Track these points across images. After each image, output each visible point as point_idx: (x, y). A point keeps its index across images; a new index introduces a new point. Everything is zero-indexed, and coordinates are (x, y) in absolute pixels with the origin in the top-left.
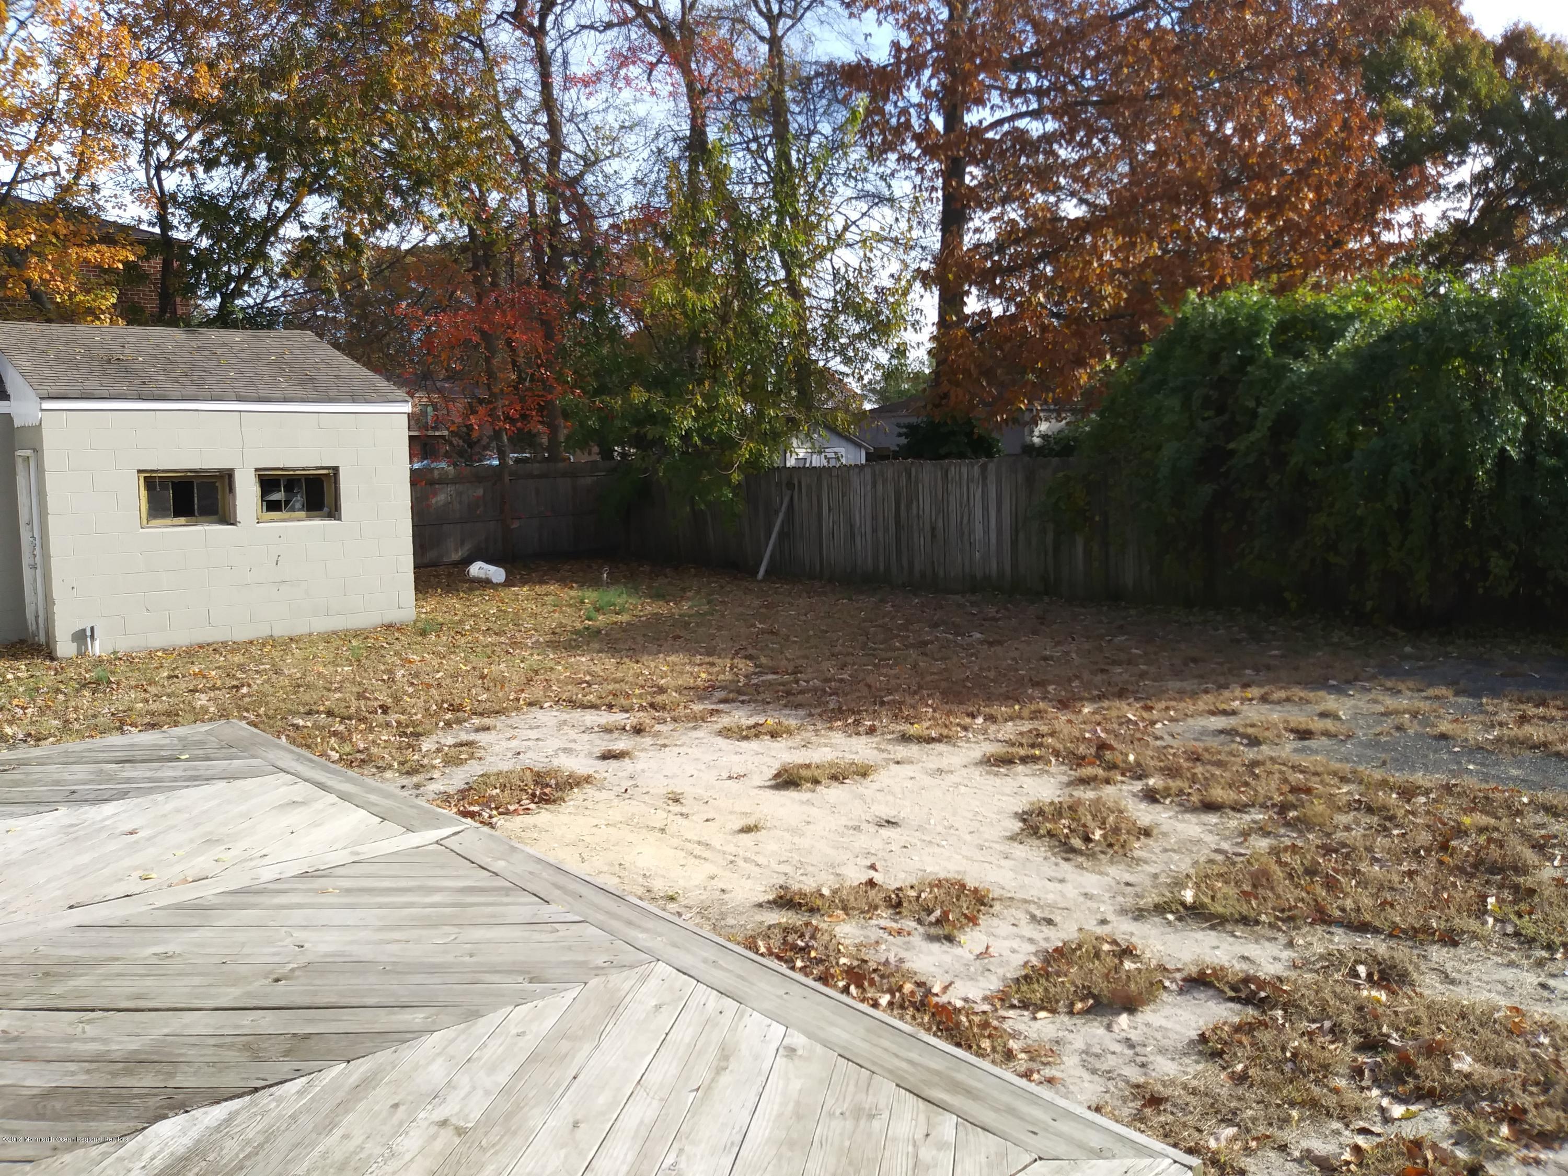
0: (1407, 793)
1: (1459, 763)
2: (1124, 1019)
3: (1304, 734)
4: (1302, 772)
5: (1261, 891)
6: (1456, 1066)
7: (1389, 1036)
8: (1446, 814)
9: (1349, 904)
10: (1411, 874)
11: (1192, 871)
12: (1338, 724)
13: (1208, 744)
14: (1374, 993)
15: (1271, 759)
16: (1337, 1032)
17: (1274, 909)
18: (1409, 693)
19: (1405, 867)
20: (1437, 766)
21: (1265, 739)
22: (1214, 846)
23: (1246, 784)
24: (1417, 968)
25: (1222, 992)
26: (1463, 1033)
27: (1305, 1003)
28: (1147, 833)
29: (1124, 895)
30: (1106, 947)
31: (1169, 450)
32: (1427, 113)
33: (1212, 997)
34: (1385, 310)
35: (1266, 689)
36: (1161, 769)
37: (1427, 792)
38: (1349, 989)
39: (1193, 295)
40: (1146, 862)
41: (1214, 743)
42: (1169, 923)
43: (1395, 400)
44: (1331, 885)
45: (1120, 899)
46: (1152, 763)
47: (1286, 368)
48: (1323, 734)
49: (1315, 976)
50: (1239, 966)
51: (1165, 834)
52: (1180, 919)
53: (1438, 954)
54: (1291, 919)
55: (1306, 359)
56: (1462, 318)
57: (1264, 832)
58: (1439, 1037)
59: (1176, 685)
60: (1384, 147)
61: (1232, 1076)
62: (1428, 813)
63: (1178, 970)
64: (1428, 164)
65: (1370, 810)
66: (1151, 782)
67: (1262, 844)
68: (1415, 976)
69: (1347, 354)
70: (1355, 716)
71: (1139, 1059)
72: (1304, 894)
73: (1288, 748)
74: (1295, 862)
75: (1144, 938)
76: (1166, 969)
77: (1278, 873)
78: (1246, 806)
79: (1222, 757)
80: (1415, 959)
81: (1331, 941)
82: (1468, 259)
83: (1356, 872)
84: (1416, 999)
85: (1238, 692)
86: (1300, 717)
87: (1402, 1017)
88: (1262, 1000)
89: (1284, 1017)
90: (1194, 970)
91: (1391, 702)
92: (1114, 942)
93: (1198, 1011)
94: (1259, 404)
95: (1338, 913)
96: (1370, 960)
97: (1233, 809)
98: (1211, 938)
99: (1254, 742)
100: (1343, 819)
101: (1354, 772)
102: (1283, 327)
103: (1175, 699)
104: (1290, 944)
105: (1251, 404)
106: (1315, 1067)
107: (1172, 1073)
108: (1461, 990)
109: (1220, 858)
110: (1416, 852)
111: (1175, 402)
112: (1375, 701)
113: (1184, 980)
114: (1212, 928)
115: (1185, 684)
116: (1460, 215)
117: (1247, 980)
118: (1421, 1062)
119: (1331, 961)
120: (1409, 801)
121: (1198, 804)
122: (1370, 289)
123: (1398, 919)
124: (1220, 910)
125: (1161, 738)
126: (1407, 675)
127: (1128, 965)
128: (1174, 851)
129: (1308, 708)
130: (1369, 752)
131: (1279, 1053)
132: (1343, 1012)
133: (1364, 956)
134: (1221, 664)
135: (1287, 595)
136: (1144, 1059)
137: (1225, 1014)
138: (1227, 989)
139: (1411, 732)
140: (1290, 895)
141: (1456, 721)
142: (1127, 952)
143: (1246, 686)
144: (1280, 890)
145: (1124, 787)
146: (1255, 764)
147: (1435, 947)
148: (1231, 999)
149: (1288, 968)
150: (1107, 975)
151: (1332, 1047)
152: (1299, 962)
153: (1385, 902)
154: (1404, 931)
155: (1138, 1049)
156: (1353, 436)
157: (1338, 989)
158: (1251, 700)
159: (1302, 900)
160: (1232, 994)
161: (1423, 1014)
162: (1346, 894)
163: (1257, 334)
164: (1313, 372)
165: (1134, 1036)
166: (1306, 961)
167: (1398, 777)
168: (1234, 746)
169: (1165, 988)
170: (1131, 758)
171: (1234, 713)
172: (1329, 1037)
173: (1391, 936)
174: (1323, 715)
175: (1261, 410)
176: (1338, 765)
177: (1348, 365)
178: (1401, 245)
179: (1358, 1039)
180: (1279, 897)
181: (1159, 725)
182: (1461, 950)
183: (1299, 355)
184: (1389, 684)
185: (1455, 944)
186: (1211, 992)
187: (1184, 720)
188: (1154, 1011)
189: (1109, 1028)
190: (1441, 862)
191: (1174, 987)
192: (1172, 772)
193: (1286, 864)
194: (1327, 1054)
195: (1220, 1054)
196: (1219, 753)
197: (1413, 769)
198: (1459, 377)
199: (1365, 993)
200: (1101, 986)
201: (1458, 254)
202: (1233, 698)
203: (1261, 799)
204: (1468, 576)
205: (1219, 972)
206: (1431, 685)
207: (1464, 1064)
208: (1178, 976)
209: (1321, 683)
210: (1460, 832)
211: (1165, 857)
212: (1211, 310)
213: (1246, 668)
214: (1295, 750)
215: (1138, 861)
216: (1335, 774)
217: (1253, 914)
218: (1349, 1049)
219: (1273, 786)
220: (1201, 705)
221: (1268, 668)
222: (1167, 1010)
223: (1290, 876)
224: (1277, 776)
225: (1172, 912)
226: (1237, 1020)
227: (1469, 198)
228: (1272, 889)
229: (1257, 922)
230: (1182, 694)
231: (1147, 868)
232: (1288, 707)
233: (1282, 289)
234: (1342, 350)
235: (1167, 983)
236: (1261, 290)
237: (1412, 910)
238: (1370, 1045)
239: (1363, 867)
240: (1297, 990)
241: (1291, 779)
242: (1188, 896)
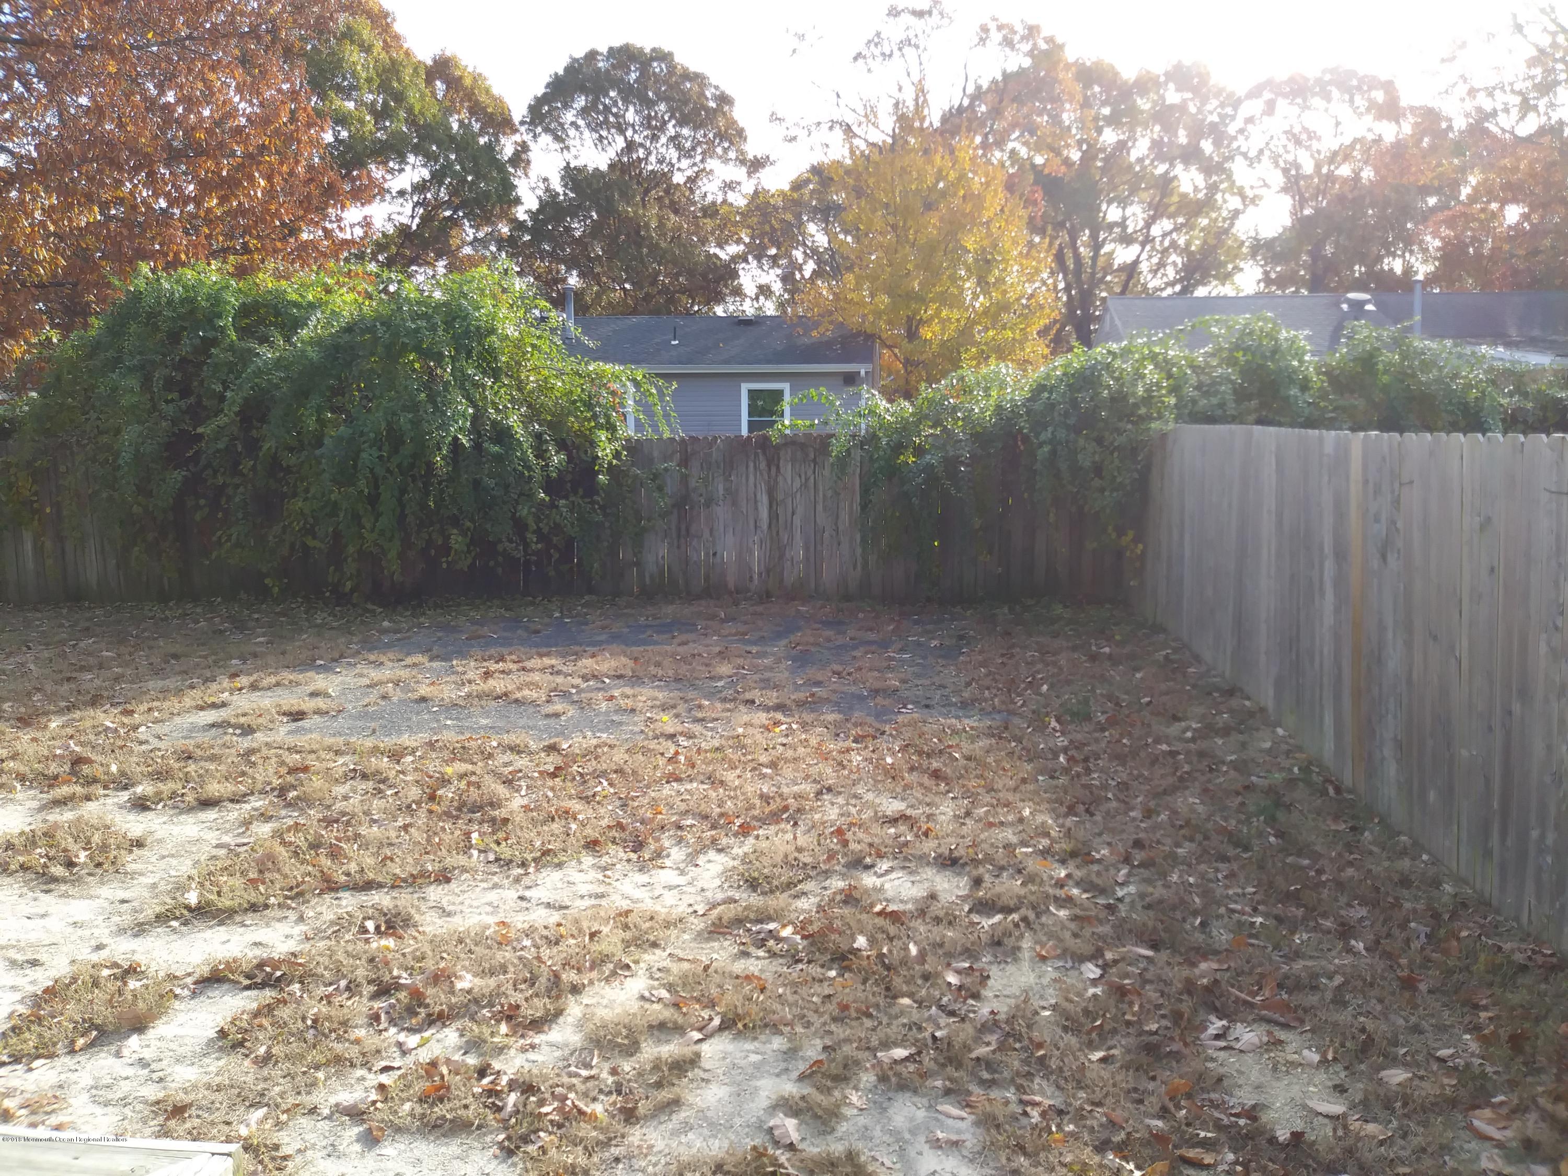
0: (396, 755)
1: (438, 721)
2: (134, 1041)
3: (297, 716)
4: (297, 752)
5: (268, 875)
6: (459, 985)
7: (399, 977)
8: (431, 768)
9: (353, 867)
10: (405, 828)
11: (194, 872)
12: (328, 701)
13: (199, 740)
14: (384, 942)
15: (267, 744)
16: (352, 989)
17: (282, 889)
18: (390, 664)
19: (400, 822)
20: (420, 727)
21: (258, 726)
22: (214, 842)
23: (243, 774)
24: (418, 910)
25: (238, 982)
26: (462, 956)
27: (320, 970)
28: (139, 844)
29: (120, 914)
30: (106, 972)
31: (130, 434)
32: (368, 118)
33: (228, 991)
34: (344, 302)
35: (255, 676)
36: (150, 774)
37: (413, 752)
38: (360, 945)
39: (145, 268)
40: (141, 874)
41: (205, 738)
42: (174, 930)
43: (359, 389)
44: (335, 854)
45: (116, 919)
46: (139, 769)
47: (252, 353)
48: (315, 713)
49: (327, 942)
50: (255, 953)
51: (160, 841)
52: (185, 923)
53: (434, 893)
54: (301, 894)
55: (272, 345)
56: (416, 316)
57: (265, 817)
58: (442, 965)
59: (154, 684)
60: (329, 144)
61: (256, 1061)
62: (416, 769)
63: (189, 975)
64: (373, 167)
65: (365, 776)
66: (139, 790)
67: (264, 830)
68: (417, 917)
69: (311, 342)
70: (343, 693)
71: (155, 1076)
72: (310, 868)
73: (282, 732)
74: (299, 840)
75: (148, 952)
76: (175, 977)
77: (282, 853)
78: (245, 795)
79: (216, 751)
80: (416, 903)
81: (339, 906)
82: (413, 261)
83: (357, 836)
84: (420, 937)
85: (226, 683)
86: (291, 700)
87: (409, 957)
88: (278, 979)
89: (302, 990)
90: (206, 971)
91: (375, 674)
92: (115, 965)
93: (214, 1009)
94: (226, 388)
95: (343, 878)
96: (376, 914)
97: (232, 801)
98: (221, 933)
99: (248, 730)
100: (340, 790)
101: (347, 744)
102: (245, 311)
103: (158, 699)
104: (301, 919)
105: (219, 388)
106: (335, 1026)
107: (193, 1078)
108: (457, 919)
109: (222, 852)
110: (409, 806)
111: (133, 382)
112: (361, 675)
113: (195, 983)
114: (221, 923)
115: (167, 682)
116: (406, 221)
117: (261, 965)
118: (430, 991)
119: (340, 925)
120: (398, 762)
121: (195, 803)
122: (330, 281)
123: (398, 871)
124: (228, 903)
125: (146, 742)
126: (389, 646)
127: (133, 984)
128: (173, 856)
129: (299, 690)
130: (360, 723)
131: (300, 1024)
132: (357, 967)
133: (370, 911)
134: (205, 657)
135: (267, 581)
136: (161, 1074)
137: (242, 1003)
138: (242, 979)
139: (395, 699)
140: (296, 871)
141: (433, 683)
142: (132, 971)
143: (234, 675)
144: (286, 870)
145: (109, 801)
146: (251, 752)
147: (432, 887)
148: (248, 988)
149: (301, 942)
150: (110, 1001)
151: (349, 1003)
152: (310, 934)
153: (386, 858)
154: (404, 880)
155: (152, 1067)
156: (321, 422)
157: (350, 948)
158: (240, 689)
159: (309, 874)
160: (248, 982)
161: (427, 949)
162: (350, 859)
163: (220, 316)
164: (279, 359)
165: (147, 1054)
166: (318, 931)
167: (387, 742)
168: (228, 738)
169: (176, 996)
170: (114, 768)
171: (224, 705)
172: (346, 995)
173: (393, 887)
174: (314, 694)
175: (228, 394)
176: (332, 740)
177: (313, 353)
178: (352, 242)
179: (373, 988)
180: (286, 876)
181: (143, 729)
182: (453, 884)
183: (264, 340)
184: (372, 658)
185: (448, 880)
186: (226, 986)
187: (169, 719)
188: (167, 1023)
189: (118, 1055)
190: (430, 812)
191: (186, 992)
192: (160, 775)
193: (291, 843)
194: (345, 1010)
195: (241, 1044)
196: (212, 747)
197: (400, 733)
198: (414, 370)
199: (374, 945)
200: (103, 1014)
201: (404, 256)
202: (221, 689)
203: (259, 786)
204: (433, 552)
205: (232, 965)
206: (408, 654)
207: (466, 982)
208: (189, 980)
209: (309, 664)
210: (445, 781)
211: (163, 864)
212: (167, 286)
213: (231, 658)
214: (289, 733)
215: (133, 875)
216: (329, 749)
217: (261, 899)
218: (365, 1000)
219: (271, 771)
220: (188, 702)
221: (255, 655)
222: (181, 1018)
223: (296, 854)
224: (274, 760)
225: (176, 918)
226: (255, 1005)
227: (411, 205)
228: (279, 870)
229: (266, 906)
230: (165, 693)
231: (142, 880)
232: (279, 691)
233: (241, 272)
234: (306, 339)
235: (178, 991)
236: (219, 270)
237: (410, 860)
238: (384, 990)
239: (363, 831)
240: (312, 959)
241: (288, 761)
242: (192, 898)
